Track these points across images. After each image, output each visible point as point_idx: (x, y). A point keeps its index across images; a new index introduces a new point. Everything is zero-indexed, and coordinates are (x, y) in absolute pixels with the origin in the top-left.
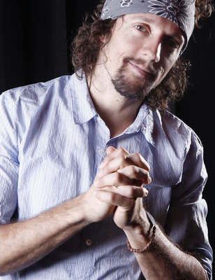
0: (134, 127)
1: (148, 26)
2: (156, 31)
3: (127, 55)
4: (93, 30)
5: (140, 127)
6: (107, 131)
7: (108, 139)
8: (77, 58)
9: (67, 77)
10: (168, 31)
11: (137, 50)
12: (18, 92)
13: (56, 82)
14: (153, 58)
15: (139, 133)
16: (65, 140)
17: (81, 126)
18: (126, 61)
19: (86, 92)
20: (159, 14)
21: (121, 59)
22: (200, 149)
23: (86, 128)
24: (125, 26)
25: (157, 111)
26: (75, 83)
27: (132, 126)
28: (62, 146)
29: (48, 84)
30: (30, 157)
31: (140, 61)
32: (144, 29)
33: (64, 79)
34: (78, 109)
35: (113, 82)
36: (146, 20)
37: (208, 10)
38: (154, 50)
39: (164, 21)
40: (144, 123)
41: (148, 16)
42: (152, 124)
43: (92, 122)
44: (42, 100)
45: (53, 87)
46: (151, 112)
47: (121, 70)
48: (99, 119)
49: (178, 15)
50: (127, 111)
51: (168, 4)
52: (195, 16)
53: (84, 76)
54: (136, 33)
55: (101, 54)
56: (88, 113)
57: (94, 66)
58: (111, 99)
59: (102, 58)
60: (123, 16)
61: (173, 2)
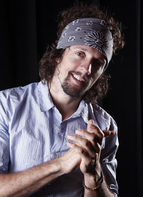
0: (77, 113)
1: (84, 53)
2: (89, 56)
3: (71, 69)
4: (51, 54)
5: (81, 114)
6: (60, 116)
7: (61, 122)
8: (42, 72)
9: (36, 83)
10: (96, 56)
11: (76, 67)
12: (8, 92)
13: (30, 86)
14: (86, 72)
15: (80, 118)
16: (35, 122)
17: (45, 113)
18: (70, 73)
19: (48, 92)
20: (90, 46)
21: (67, 72)
22: (116, 128)
23: (48, 114)
24: (70, 52)
25: (91, 105)
26: (41, 87)
27: (75, 113)
28: (34, 125)
29: (25, 88)
30: (14, 132)
31: (79, 73)
32: (82, 55)
33: (35, 85)
34: (43, 102)
35: (62, 86)
36: (83, 49)
37: (121, 44)
38: (87, 67)
39: (93, 50)
40: (83, 111)
41: (84, 47)
42: (88, 112)
43: (51, 111)
44: (22, 98)
45: (28, 90)
46: (87, 105)
47: (67, 79)
48: (55, 109)
49: (102, 47)
50: (72, 104)
51: (96, 40)
52: (113, 48)
53: (46, 83)
54: (77, 57)
55: (56, 69)
56: (49, 105)
57: (52, 77)
58: (62, 97)
59: (57, 72)
60: (69, 47)
61: (99, 39)
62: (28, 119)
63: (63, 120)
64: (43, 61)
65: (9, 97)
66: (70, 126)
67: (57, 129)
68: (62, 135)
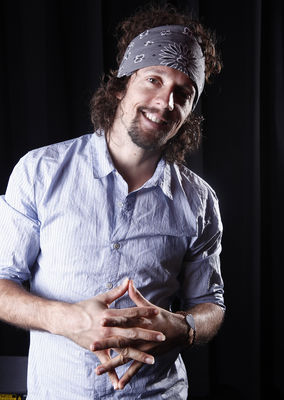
0: (152, 182)
1: (160, 79)
2: (168, 82)
3: (141, 104)
5: (158, 181)
6: (126, 184)
7: (126, 194)
8: (95, 116)
9: (89, 136)
10: (179, 82)
11: (149, 101)
13: (79, 140)
14: (166, 106)
15: (157, 188)
17: (100, 180)
18: (141, 111)
19: (105, 149)
20: (169, 65)
21: (135, 110)
23: (105, 182)
24: (138, 79)
25: (175, 166)
26: (96, 141)
27: (150, 181)
31: (154, 110)
32: (157, 81)
33: (86, 137)
34: (97, 164)
35: (129, 133)
36: (158, 72)
37: (217, 67)
38: (165, 98)
39: (175, 72)
40: (161, 177)
41: (159, 68)
42: (170, 178)
43: (111, 177)
45: (74, 145)
46: (168, 166)
47: (136, 121)
48: (117, 173)
49: (187, 66)
52: (205, 72)
53: (103, 134)
54: (149, 85)
55: (119, 109)
56: (106, 168)
57: (112, 121)
58: (129, 152)
59: (119, 112)
60: (136, 71)
61: (182, 54)
63: (129, 191)
64: (96, 99)
65: (41, 159)
66: (141, 201)
67: (120, 206)
68: (128, 215)
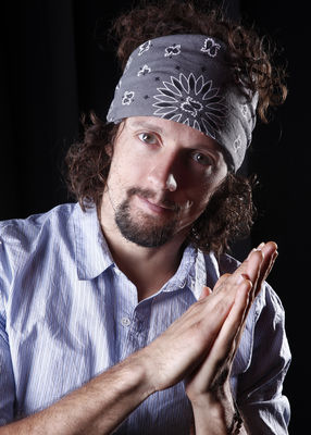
0: (176, 280)
1: (159, 136)
5: (186, 280)
6: (133, 288)
7: (135, 303)
9: (69, 206)
13: (52, 216)
16: (70, 305)
19: (96, 230)
22: (280, 314)
23: (101, 284)
25: (212, 256)
27: (173, 280)
28: (67, 313)
29: (43, 219)
32: (154, 140)
33: (66, 210)
34: (84, 256)
40: (191, 273)
41: (152, 121)
42: (205, 275)
43: (108, 274)
44: (35, 245)
45: (48, 223)
46: (200, 255)
48: (117, 270)
51: (183, 100)
56: (99, 262)
62: (52, 298)
63: (140, 299)
65: (2, 241)
66: (159, 312)
67: (126, 324)
68: (140, 339)
